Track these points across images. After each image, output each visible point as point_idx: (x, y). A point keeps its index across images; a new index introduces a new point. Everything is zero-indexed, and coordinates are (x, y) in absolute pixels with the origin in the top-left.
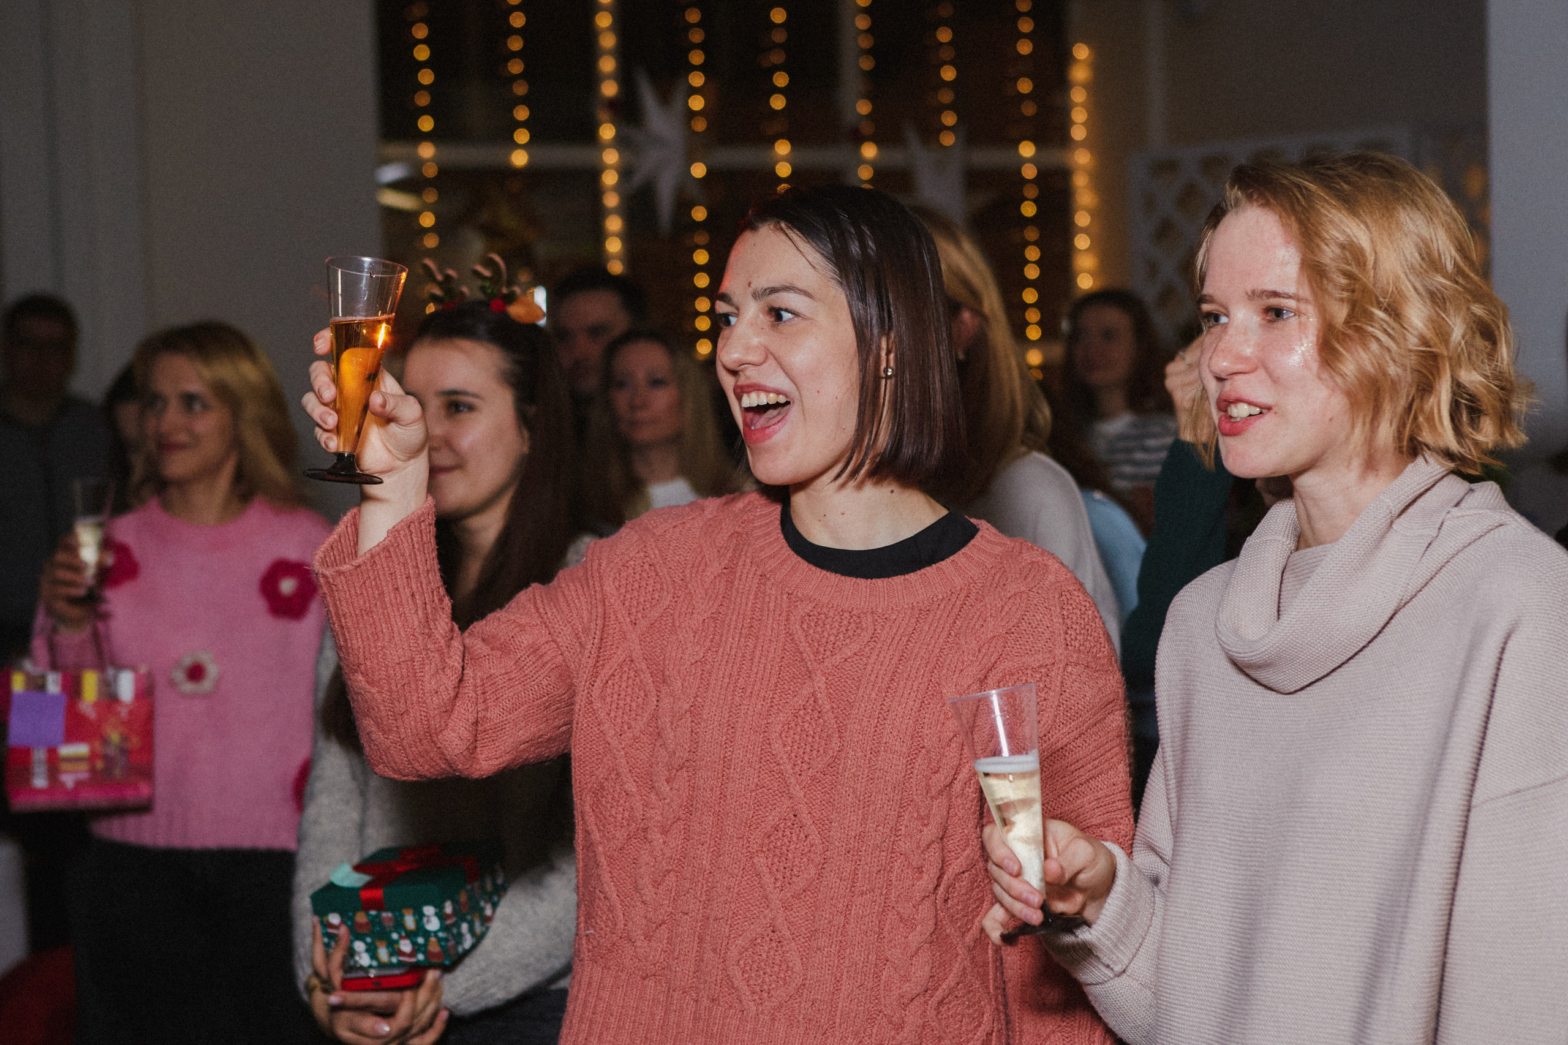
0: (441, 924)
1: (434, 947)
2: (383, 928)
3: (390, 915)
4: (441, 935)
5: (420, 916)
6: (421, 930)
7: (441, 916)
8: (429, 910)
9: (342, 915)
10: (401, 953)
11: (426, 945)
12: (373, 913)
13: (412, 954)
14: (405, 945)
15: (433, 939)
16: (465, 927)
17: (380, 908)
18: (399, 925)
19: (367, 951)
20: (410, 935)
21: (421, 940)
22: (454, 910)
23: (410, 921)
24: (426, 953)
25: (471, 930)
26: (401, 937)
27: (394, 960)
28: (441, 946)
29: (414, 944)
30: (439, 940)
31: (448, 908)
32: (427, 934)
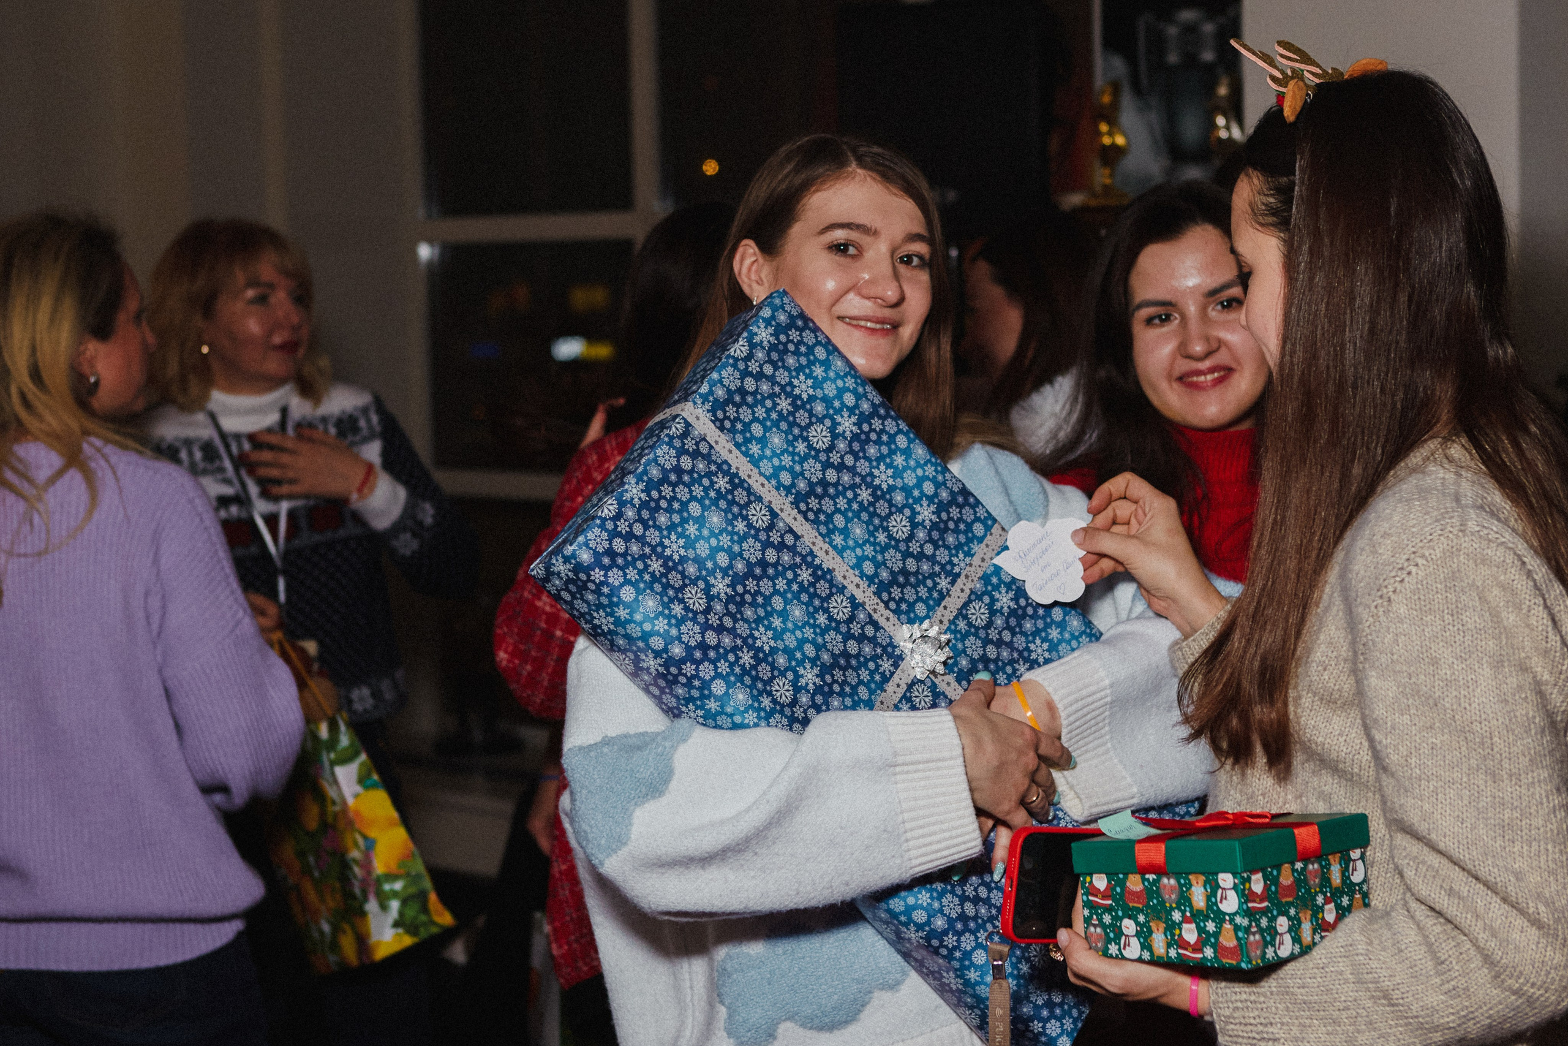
0: (1240, 904)
1: (1228, 940)
2: (1162, 903)
3: (1172, 882)
4: (1238, 920)
5: (1213, 887)
6: (1213, 912)
7: (1246, 895)
8: (1226, 880)
9: (1110, 875)
10: (1183, 944)
11: (1216, 935)
12: (1151, 877)
13: (1198, 948)
14: (1190, 930)
15: (1227, 926)
16: (1282, 923)
17: (1160, 871)
18: (1184, 900)
19: (1138, 935)
20: (1197, 917)
21: (1211, 926)
22: (1266, 888)
23: (1198, 896)
24: (1216, 946)
25: (1295, 929)
26: (1186, 920)
27: (1173, 953)
28: (1238, 939)
29: (1201, 930)
30: (1237, 928)
31: (1257, 884)
32: (1220, 917)
